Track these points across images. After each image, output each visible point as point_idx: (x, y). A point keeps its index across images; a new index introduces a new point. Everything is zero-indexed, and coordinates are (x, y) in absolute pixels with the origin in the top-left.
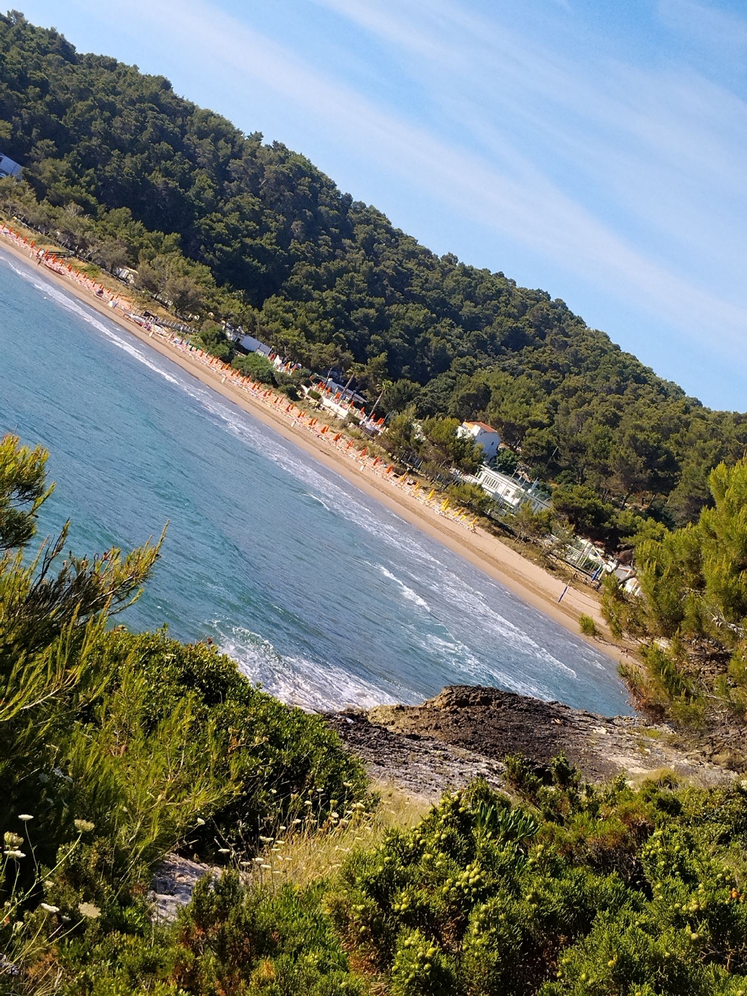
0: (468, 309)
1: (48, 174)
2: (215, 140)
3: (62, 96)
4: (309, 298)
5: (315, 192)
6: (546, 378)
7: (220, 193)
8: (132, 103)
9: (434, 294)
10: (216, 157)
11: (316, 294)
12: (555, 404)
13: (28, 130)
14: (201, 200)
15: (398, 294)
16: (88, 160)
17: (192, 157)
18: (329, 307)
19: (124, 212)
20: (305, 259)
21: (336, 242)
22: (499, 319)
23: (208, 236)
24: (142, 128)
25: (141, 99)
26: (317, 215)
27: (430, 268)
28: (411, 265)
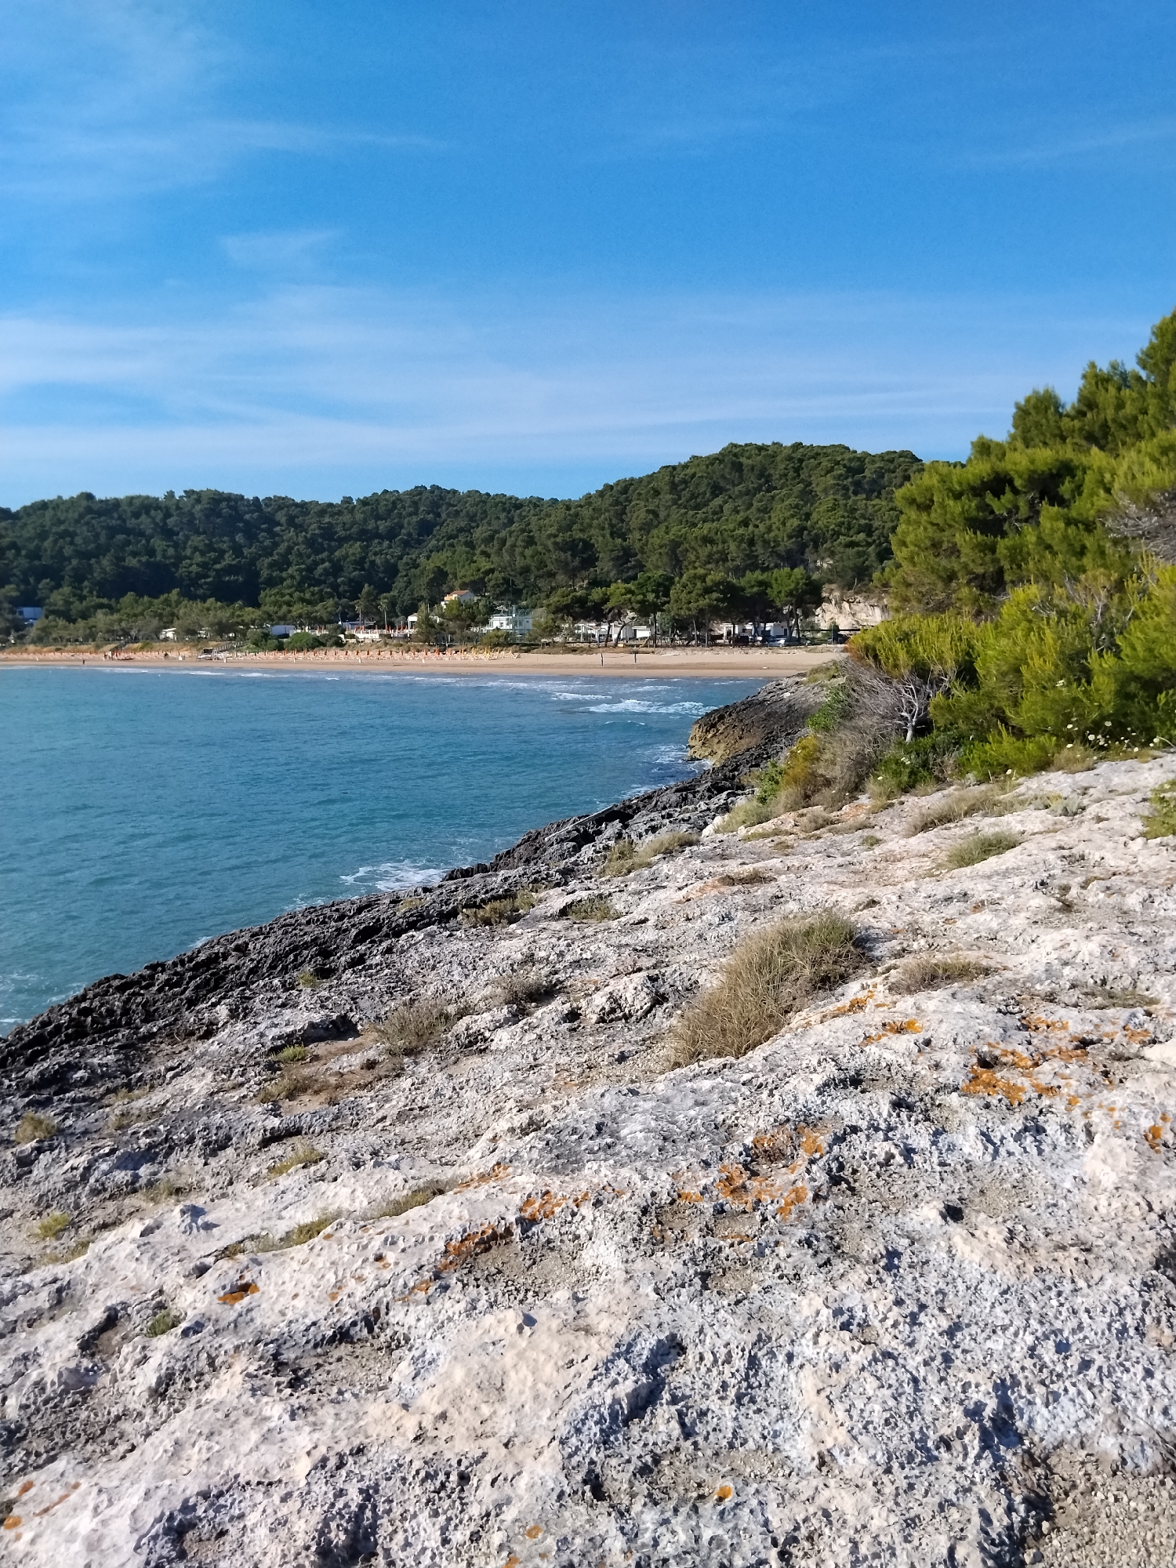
0: (383, 526)
1: (61, 603)
2: (148, 513)
3: (32, 546)
4: (282, 580)
5: (235, 508)
6: (461, 541)
7: (176, 545)
8: (77, 521)
9: (354, 529)
10: (156, 524)
11: (284, 574)
13: (27, 583)
14: (169, 558)
15: (333, 543)
16: (78, 578)
17: (141, 534)
19: (130, 596)
20: (260, 556)
21: (271, 534)
22: (405, 521)
23: (190, 579)
24: (97, 536)
25: (81, 516)
26: (247, 523)
27: (340, 513)
28: (327, 519)
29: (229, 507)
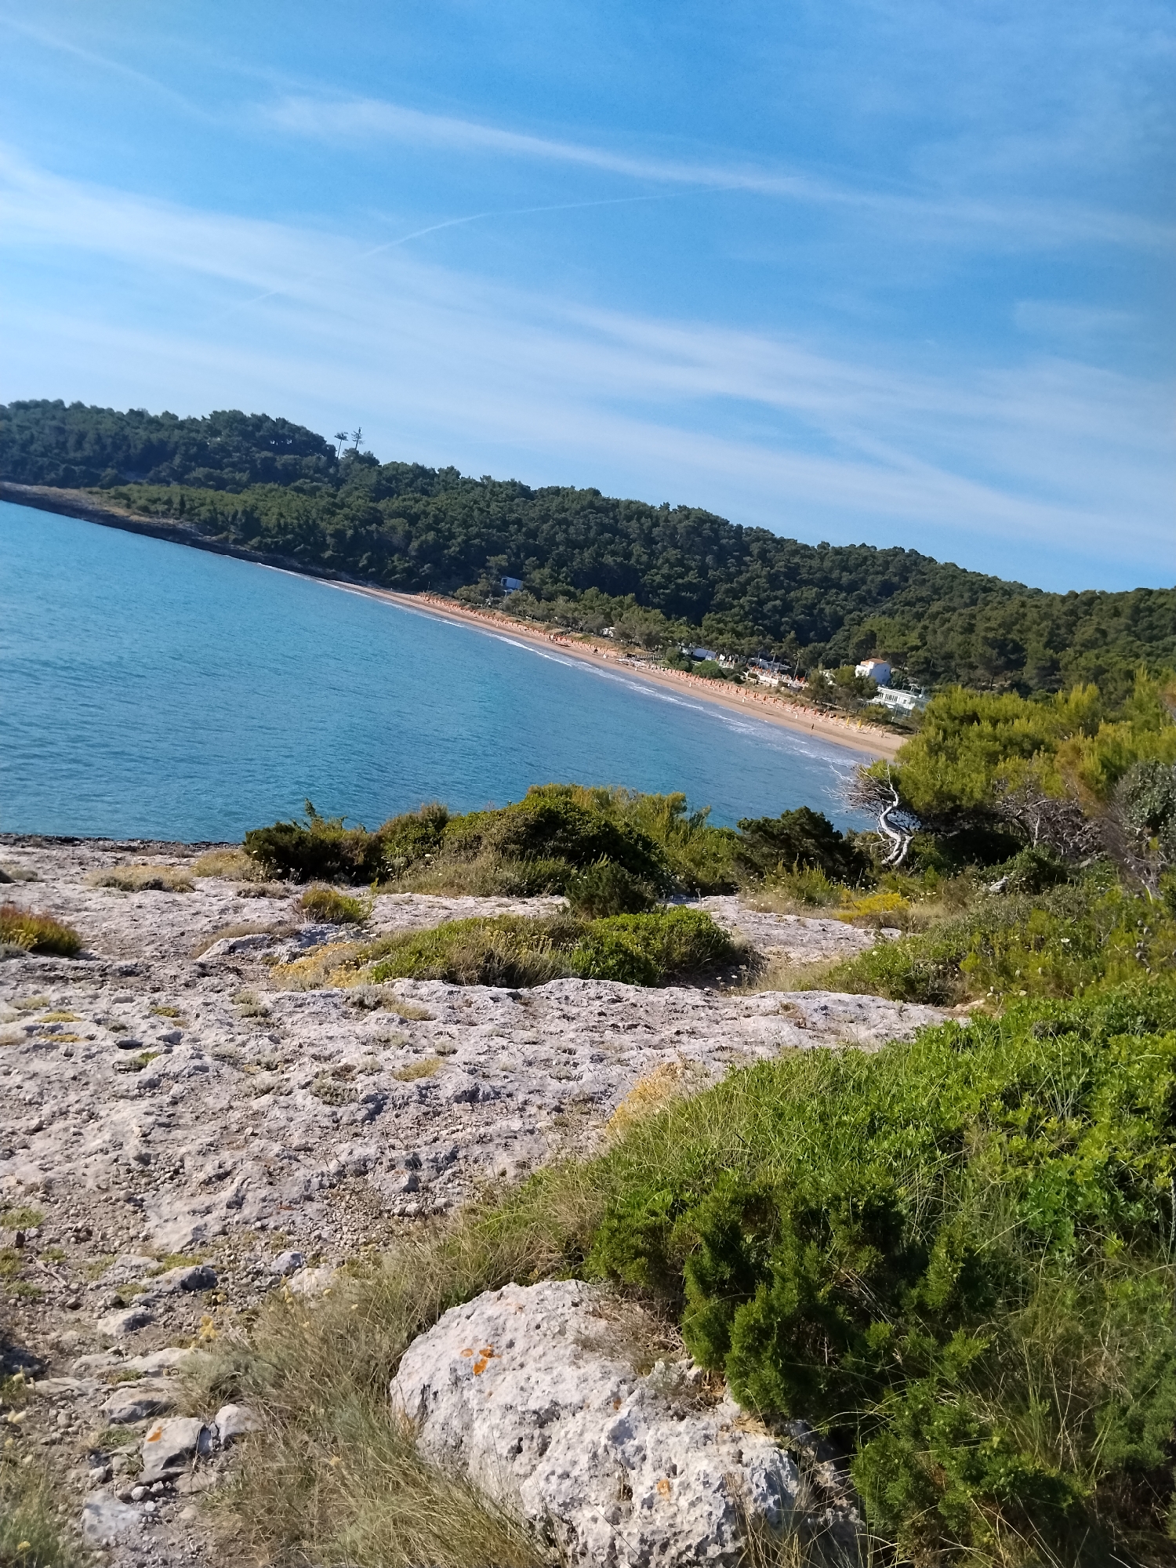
0: (846, 578)
1: (538, 581)
2: (638, 520)
3: (532, 525)
4: (732, 606)
5: (715, 531)
6: (915, 610)
7: (652, 554)
8: (578, 513)
9: (818, 575)
10: (642, 530)
11: (735, 602)
12: (925, 628)
13: (517, 556)
14: (641, 564)
15: (793, 584)
16: (561, 562)
17: (626, 536)
18: (747, 608)
19: (592, 591)
20: (721, 580)
21: (740, 562)
22: (870, 578)
23: (652, 587)
24: (589, 528)
25: (583, 509)
26: (722, 547)
27: (811, 557)
28: (797, 560)
29: (712, 529)
